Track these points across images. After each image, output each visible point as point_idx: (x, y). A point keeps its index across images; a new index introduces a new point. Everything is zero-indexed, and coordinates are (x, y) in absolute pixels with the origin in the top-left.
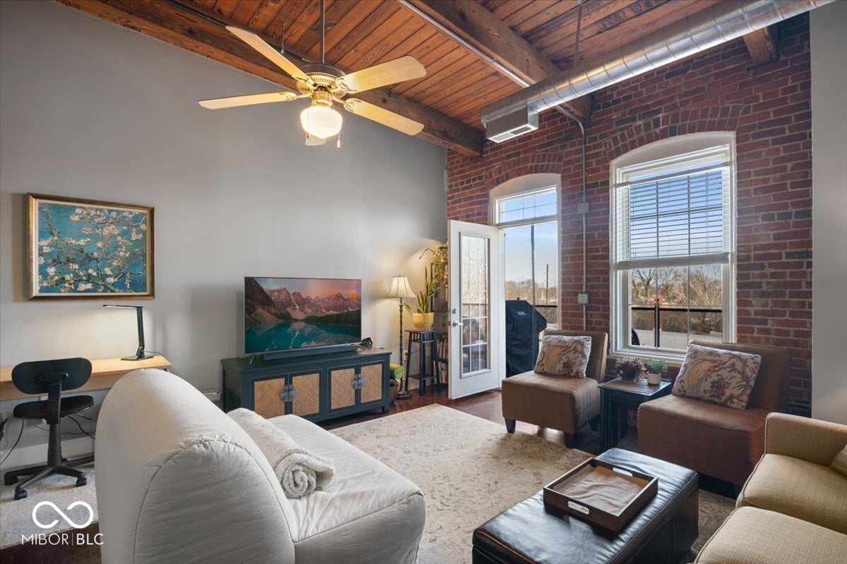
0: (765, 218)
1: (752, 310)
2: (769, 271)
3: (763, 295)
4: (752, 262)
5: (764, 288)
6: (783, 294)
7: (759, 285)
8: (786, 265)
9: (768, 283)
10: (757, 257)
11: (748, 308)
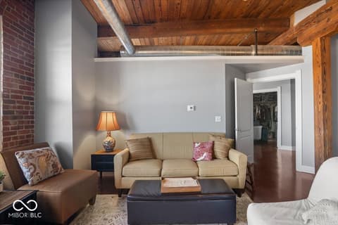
0: (16, 75)
1: (10, 126)
2: (17, 105)
3: (15, 118)
4: (10, 99)
5: (15, 114)
6: (22, 118)
7: (13, 112)
8: (24, 103)
9: (17, 111)
10: (13, 97)
11: (8, 126)
